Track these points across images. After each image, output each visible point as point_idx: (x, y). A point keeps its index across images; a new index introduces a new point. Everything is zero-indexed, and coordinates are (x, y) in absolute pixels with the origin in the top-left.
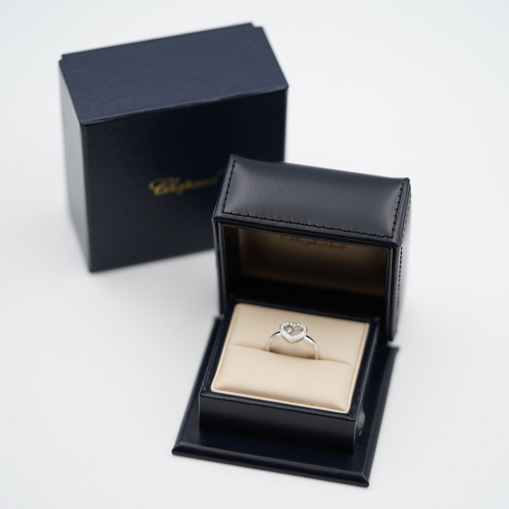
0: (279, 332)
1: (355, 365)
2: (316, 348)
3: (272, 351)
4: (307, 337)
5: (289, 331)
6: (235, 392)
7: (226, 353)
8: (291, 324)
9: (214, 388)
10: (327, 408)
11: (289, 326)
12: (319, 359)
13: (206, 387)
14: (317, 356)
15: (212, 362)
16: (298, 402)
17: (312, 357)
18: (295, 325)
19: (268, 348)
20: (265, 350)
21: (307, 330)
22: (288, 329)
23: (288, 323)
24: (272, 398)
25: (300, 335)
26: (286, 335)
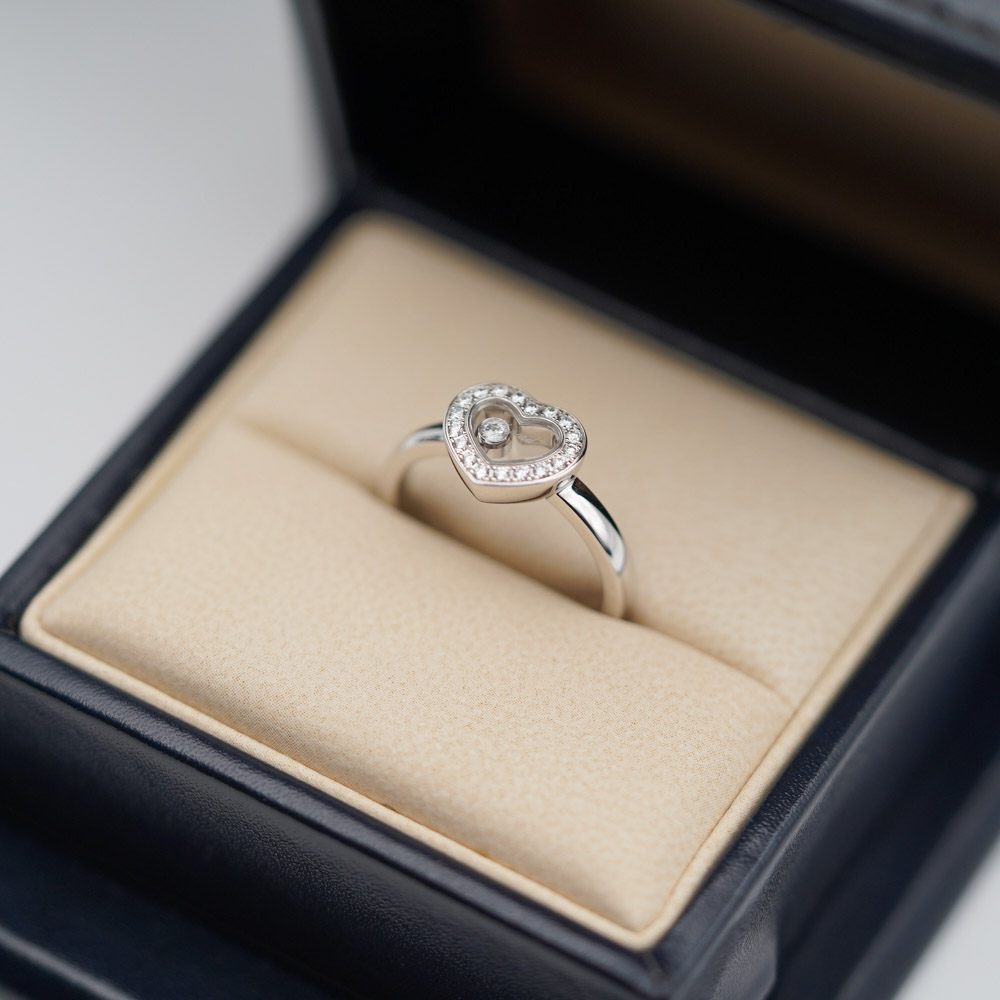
1: (805, 700)
4: (580, 488)
6: (132, 673)
8: (515, 400)
9: (40, 619)
11: (495, 408)
12: (629, 616)
17: (588, 595)
18: (530, 410)
20: (373, 491)
21: (582, 454)
22: (488, 421)
25: (535, 472)
26: (463, 450)
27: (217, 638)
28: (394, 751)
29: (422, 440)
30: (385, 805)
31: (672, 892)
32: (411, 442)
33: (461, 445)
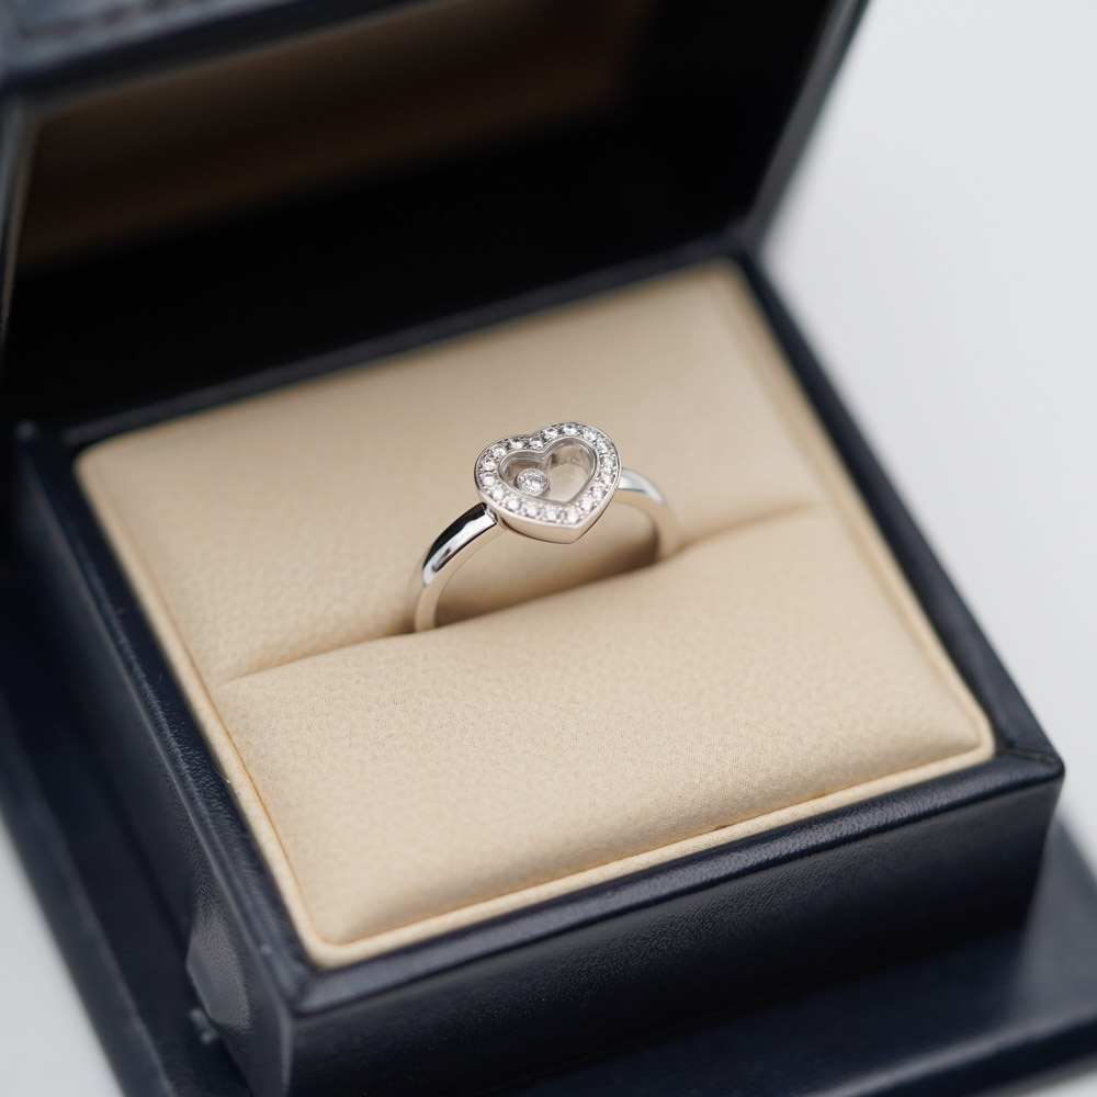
0: (477, 512)
2: (653, 494)
3: (450, 614)
8: (519, 445)
10: (893, 771)
22: (525, 475)
23: (501, 451)
24: (621, 856)
25: (603, 482)
26: (538, 514)
28: (697, 781)
30: (717, 829)
33: (532, 511)
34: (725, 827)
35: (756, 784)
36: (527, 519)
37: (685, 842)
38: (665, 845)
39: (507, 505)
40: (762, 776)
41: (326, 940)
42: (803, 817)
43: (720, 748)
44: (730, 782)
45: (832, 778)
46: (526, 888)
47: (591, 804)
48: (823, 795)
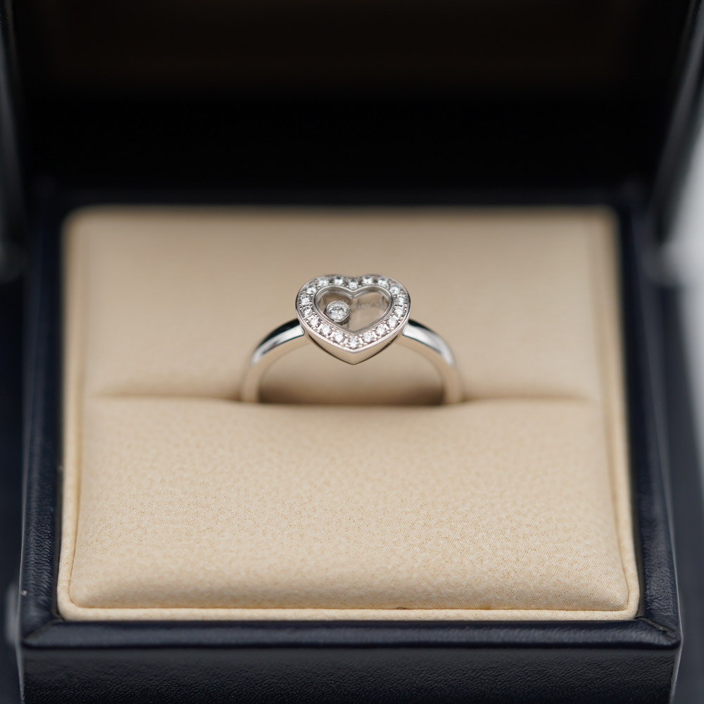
0: (294, 323)
3: (270, 396)
4: (412, 323)
5: (339, 316)
7: (80, 437)
8: (339, 282)
10: (549, 607)
11: (334, 294)
12: (466, 399)
13: (38, 605)
14: (453, 392)
15: (36, 487)
16: (426, 602)
18: (353, 285)
19: (250, 389)
22: (331, 306)
23: (324, 283)
24: (316, 606)
25: (388, 325)
26: (329, 334)
27: (215, 551)
28: (390, 567)
29: (265, 352)
30: (398, 609)
31: (624, 570)
32: (258, 357)
33: (326, 331)
34: (405, 609)
35: (435, 584)
36: (320, 336)
37: (368, 610)
38: (353, 608)
39: (309, 322)
40: (442, 579)
41: (72, 601)
42: (466, 619)
43: (418, 550)
44: (415, 575)
45: (498, 597)
46: (236, 608)
47: (303, 560)
48: (489, 609)
